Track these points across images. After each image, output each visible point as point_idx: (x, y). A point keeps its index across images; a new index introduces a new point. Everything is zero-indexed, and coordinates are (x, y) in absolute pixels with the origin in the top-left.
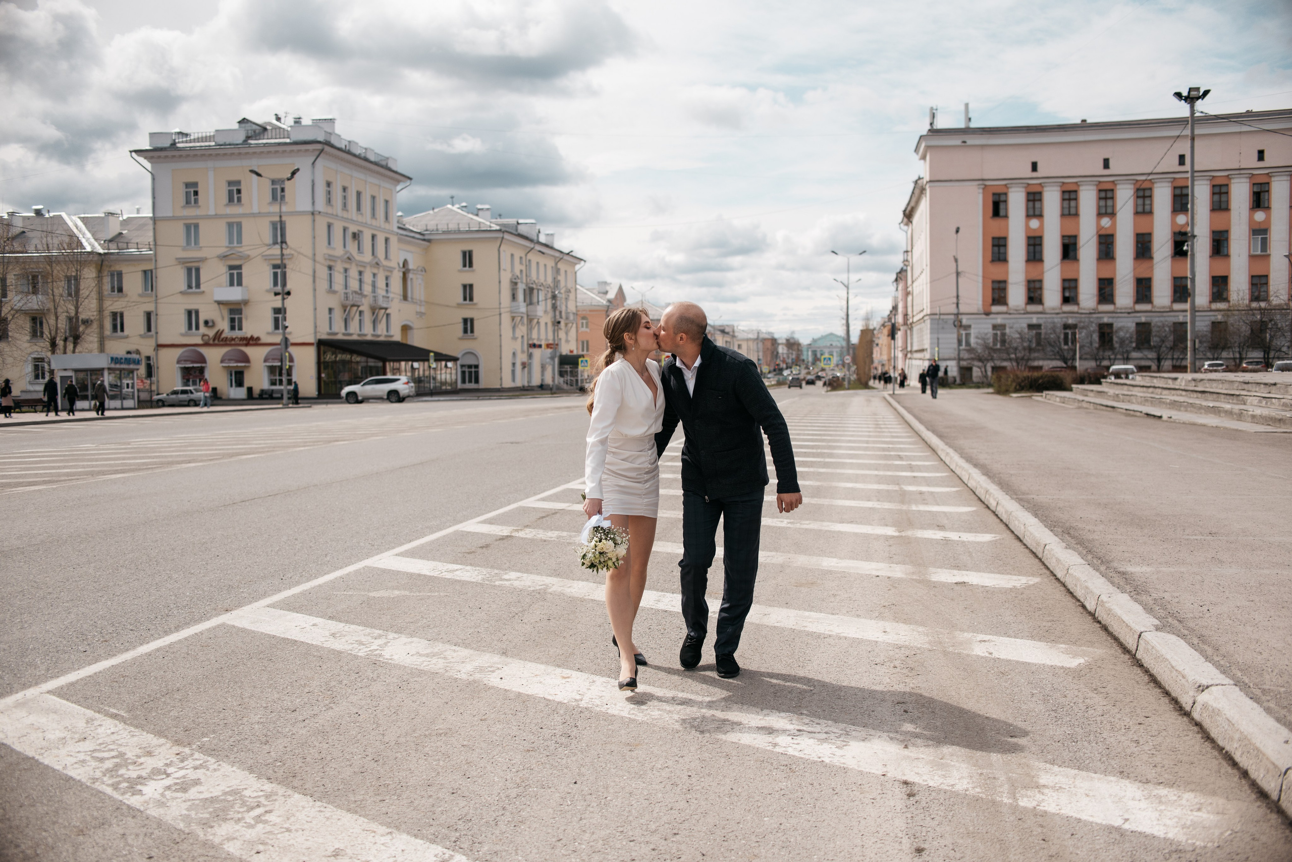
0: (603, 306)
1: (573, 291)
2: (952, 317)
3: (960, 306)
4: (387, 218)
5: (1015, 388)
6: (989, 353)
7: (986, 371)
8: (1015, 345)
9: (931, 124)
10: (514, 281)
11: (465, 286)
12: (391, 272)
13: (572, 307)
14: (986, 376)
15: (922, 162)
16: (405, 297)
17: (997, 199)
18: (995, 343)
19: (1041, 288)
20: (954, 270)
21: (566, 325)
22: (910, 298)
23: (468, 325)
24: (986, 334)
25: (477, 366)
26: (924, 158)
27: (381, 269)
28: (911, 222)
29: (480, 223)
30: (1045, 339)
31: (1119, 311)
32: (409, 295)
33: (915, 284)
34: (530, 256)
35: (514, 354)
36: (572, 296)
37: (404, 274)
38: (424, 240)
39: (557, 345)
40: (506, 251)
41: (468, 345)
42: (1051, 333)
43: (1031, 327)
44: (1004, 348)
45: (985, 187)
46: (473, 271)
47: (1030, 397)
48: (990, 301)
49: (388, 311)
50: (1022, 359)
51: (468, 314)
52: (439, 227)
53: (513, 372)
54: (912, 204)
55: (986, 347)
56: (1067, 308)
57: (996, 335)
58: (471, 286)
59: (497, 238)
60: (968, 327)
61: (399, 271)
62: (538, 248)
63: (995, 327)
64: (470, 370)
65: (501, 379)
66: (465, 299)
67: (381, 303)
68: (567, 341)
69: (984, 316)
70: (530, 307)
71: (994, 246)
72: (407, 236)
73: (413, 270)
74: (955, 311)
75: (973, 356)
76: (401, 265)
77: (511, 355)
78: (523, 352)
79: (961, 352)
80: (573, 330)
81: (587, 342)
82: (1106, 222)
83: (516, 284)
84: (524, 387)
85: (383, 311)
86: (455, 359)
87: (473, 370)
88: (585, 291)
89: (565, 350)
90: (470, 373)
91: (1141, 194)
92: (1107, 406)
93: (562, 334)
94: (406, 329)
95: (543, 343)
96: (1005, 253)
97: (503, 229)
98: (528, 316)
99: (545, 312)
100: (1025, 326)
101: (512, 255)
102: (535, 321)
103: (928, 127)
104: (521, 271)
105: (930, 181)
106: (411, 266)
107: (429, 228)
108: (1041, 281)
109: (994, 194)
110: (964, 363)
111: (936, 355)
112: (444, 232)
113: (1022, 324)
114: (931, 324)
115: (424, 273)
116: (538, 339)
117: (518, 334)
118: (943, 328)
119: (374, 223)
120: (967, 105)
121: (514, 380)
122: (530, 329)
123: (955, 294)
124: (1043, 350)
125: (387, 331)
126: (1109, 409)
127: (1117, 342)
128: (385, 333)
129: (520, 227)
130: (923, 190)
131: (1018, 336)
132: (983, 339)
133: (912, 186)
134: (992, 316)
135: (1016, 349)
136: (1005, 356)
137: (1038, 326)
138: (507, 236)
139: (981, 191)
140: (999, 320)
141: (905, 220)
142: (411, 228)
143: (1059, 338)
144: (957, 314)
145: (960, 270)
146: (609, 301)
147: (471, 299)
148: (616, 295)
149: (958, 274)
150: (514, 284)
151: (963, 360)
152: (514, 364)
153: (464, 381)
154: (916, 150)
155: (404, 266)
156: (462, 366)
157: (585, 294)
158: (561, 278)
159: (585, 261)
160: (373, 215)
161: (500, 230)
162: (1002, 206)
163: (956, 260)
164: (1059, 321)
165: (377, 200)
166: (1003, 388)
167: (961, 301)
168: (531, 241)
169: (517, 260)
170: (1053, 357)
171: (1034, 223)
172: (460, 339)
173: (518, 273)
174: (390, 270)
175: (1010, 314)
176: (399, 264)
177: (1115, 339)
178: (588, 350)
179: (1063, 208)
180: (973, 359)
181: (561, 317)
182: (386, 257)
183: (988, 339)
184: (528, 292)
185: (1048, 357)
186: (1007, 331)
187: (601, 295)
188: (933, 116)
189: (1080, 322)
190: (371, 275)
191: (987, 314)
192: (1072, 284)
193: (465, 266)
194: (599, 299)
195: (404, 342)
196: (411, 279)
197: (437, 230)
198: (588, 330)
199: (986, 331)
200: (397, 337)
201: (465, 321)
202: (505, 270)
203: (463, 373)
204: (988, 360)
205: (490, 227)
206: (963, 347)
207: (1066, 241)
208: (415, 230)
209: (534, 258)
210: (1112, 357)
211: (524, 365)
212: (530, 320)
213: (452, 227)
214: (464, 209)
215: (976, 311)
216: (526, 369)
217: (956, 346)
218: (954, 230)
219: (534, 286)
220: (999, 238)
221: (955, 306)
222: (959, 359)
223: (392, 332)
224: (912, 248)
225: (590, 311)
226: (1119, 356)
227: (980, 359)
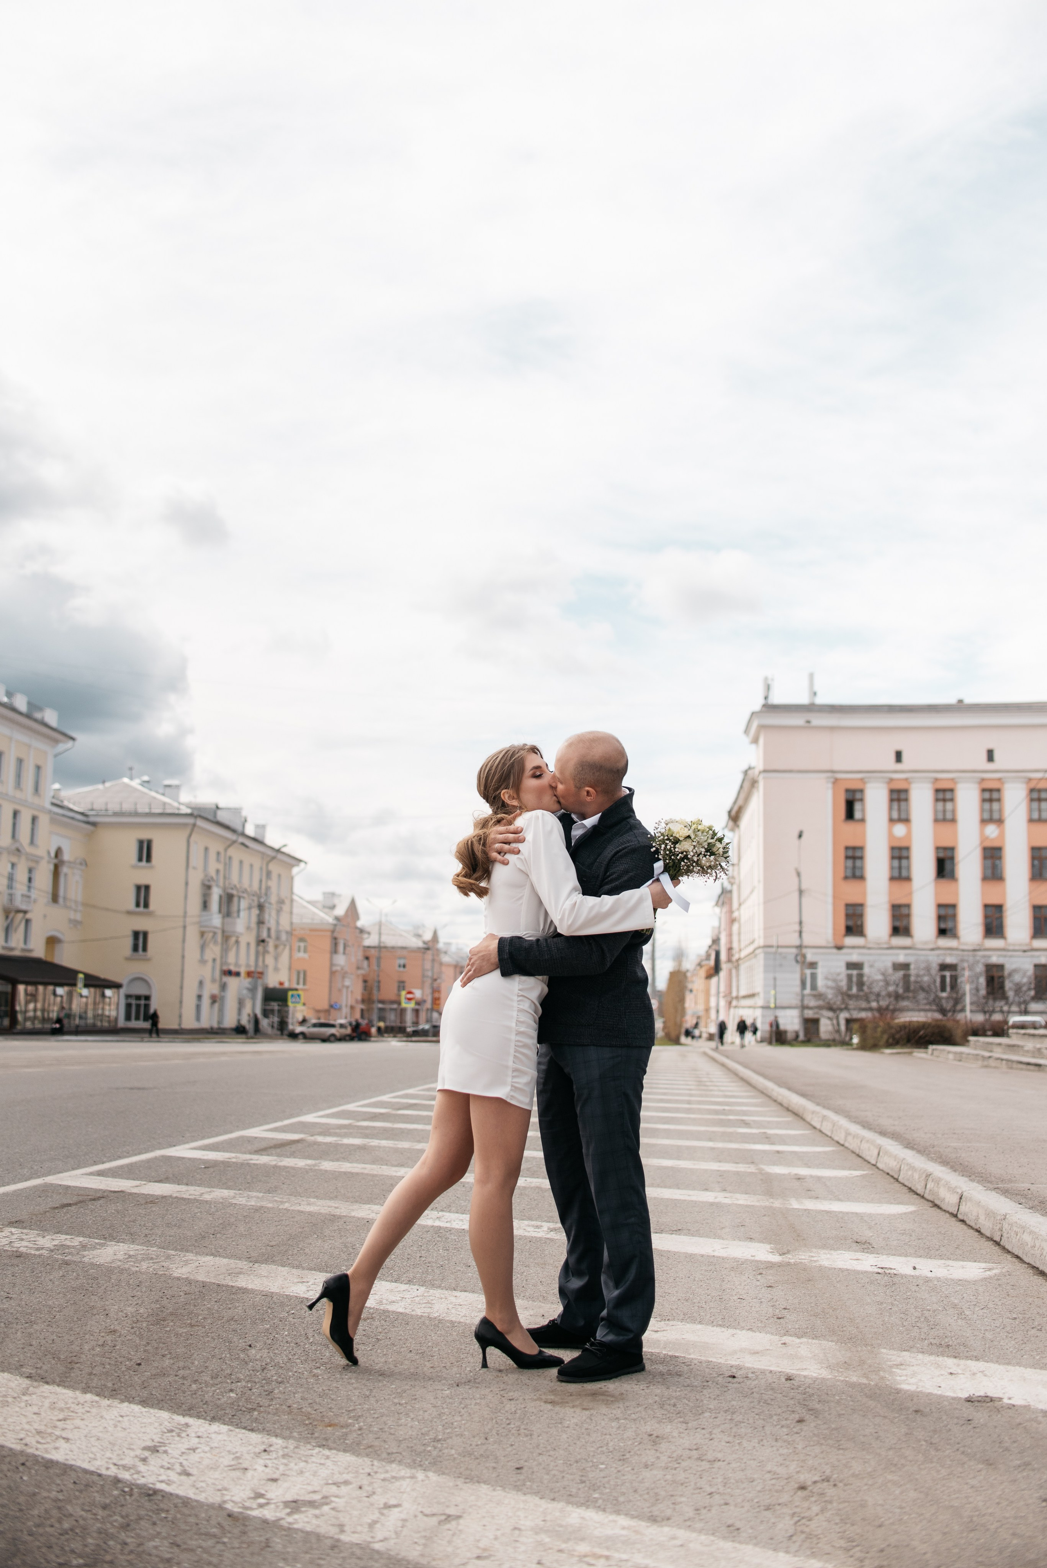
0: (328, 924)
1: (287, 902)
2: (794, 951)
3: (804, 935)
4: (36, 789)
5: (887, 1041)
6: (843, 1000)
7: (838, 1024)
8: (876, 989)
9: (766, 698)
10: (207, 883)
11: (138, 888)
12: (37, 862)
13: (285, 924)
14: (838, 1031)
15: (754, 746)
16: (55, 898)
17: (850, 798)
18: (850, 988)
19: (908, 916)
20: (796, 887)
21: (276, 947)
22: (735, 927)
23: (140, 940)
24: (839, 974)
25: (147, 998)
26: (755, 741)
27: (23, 859)
28: (738, 826)
29: (165, 804)
30: (916, 982)
31: (1011, 948)
32: (61, 893)
33: (743, 907)
34: (232, 852)
35: (201, 983)
36: (286, 908)
37: (56, 867)
38: (88, 823)
39: (261, 973)
40: (198, 843)
41: (137, 968)
42: (924, 975)
43: (897, 967)
44: (861, 993)
45: (836, 781)
46: (152, 867)
47: (910, 1053)
48: (842, 929)
49: (28, 916)
50: (887, 1008)
51: (141, 924)
52: (110, 806)
53: (198, 1008)
54: (740, 802)
55: (839, 991)
56: (944, 942)
57: (850, 977)
58: (147, 888)
59: (185, 825)
60: (813, 965)
61: (49, 862)
62: (241, 839)
63: (850, 966)
64: (138, 1002)
65: (180, 1016)
66: (138, 905)
67: (19, 903)
68: (276, 969)
69: (835, 951)
70: (228, 920)
71: (847, 857)
72: (64, 816)
73: (70, 862)
74: (797, 943)
75: (821, 1003)
76: (53, 854)
77: (196, 984)
78: (213, 981)
79: (806, 998)
80: (286, 953)
81: (305, 973)
82: (991, 830)
83: (209, 887)
84: (212, 1028)
85: (20, 915)
86: (117, 986)
87: (143, 1002)
88: (305, 904)
89: (272, 981)
90: (138, 1006)
91: (1035, 795)
92: (1028, 1064)
93: (269, 960)
94: (52, 941)
95: (243, 970)
96: (862, 868)
97: (196, 813)
98: (223, 931)
99: (248, 928)
100: (889, 965)
101: (206, 849)
102: (233, 939)
103: (762, 701)
104: (218, 871)
105: (765, 771)
106: (66, 857)
107: (96, 807)
108: (908, 906)
109: (847, 791)
110: (809, 1014)
111: (772, 1001)
112: (116, 814)
113: (886, 960)
114: (765, 959)
115: (83, 867)
116: (237, 964)
117: (209, 955)
118: (781, 965)
119: (18, 794)
120: (811, 676)
121: (198, 1018)
122: (225, 951)
123: (797, 920)
124: (914, 998)
125: (25, 942)
126: (1032, 1067)
127: (1010, 989)
128: (21, 945)
129: (219, 813)
130: (754, 783)
131: (880, 977)
132: (835, 981)
133: (740, 777)
134: (844, 951)
135: (878, 995)
136: (864, 1005)
137: (906, 966)
138: (200, 823)
139: (830, 785)
140: (855, 958)
141: (731, 823)
142: (71, 806)
143: (935, 981)
144: (800, 947)
145: (804, 887)
146: (337, 919)
147: (146, 905)
148: (347, 911)
149: (801, 892)
150: (207, 888)
151: (808, 1008)
152: (199, 997)
153: (128, 1018)
154: (747, 731)
155: (57, 856)
156: (128, 996)
157: (305, 907)
158: (273, 884)
159: (306, 863)
160: (18, 784)
161: (191, 815)
162: (857, 806)
163: (799, 874)
164: (935, 959)
165: (25, 765)
166: (870, 1042)
167: (804, 929)
168: (234, 831)
169: (212, 856)
170: (927, 1007)
171: (900, 830)
172: (127, 959)
173: (213, 873)
174: (36, 860)
175: (869, 948)
176: (49, 853)
177: (1008, 985)
178: (304, 984)
179: (936, 812)
180: (820, 1008)
181: (269, 936)
182: (32, 842)
183: (841, 981)
184: (225, 899)
185: (922, 1007)
186: (866, 970)
187: (327, 910)
188: (768, 688)
189: (962, 961)
190: (9, 866)
191: (839, 948)
192: (950, 911)
193: (140, 859)
194: (322, 915)
195: (49, 959)
196: (66, 875)
197: (106, 810)
198: (306, 956)
199: (838, 970)
200: (38, 950)
201: (136, 934)
202: (194, 868)
203: (128, 1006)
204: (841, 1010)
205: (179, 809)
206: (808, 991)
207: (941, 855)
208: (76, 808)
209: (236, 853)
210: (1006, 1008)
211: (214, 999)
212: (226, 938)
213: (127, 807)
214: (146, 784)
215: (823, 943)
216: (216, 1005)
217: (798, 989)
218: (796, 834)
219: (234, 892)
220: (854, 848)
221: (797, 934)
222: (804, 1007)
223: (31, 946)
224: (739, 860)
225: (312, 930)
226: (1014, 1008)
227: (831, 1009)
